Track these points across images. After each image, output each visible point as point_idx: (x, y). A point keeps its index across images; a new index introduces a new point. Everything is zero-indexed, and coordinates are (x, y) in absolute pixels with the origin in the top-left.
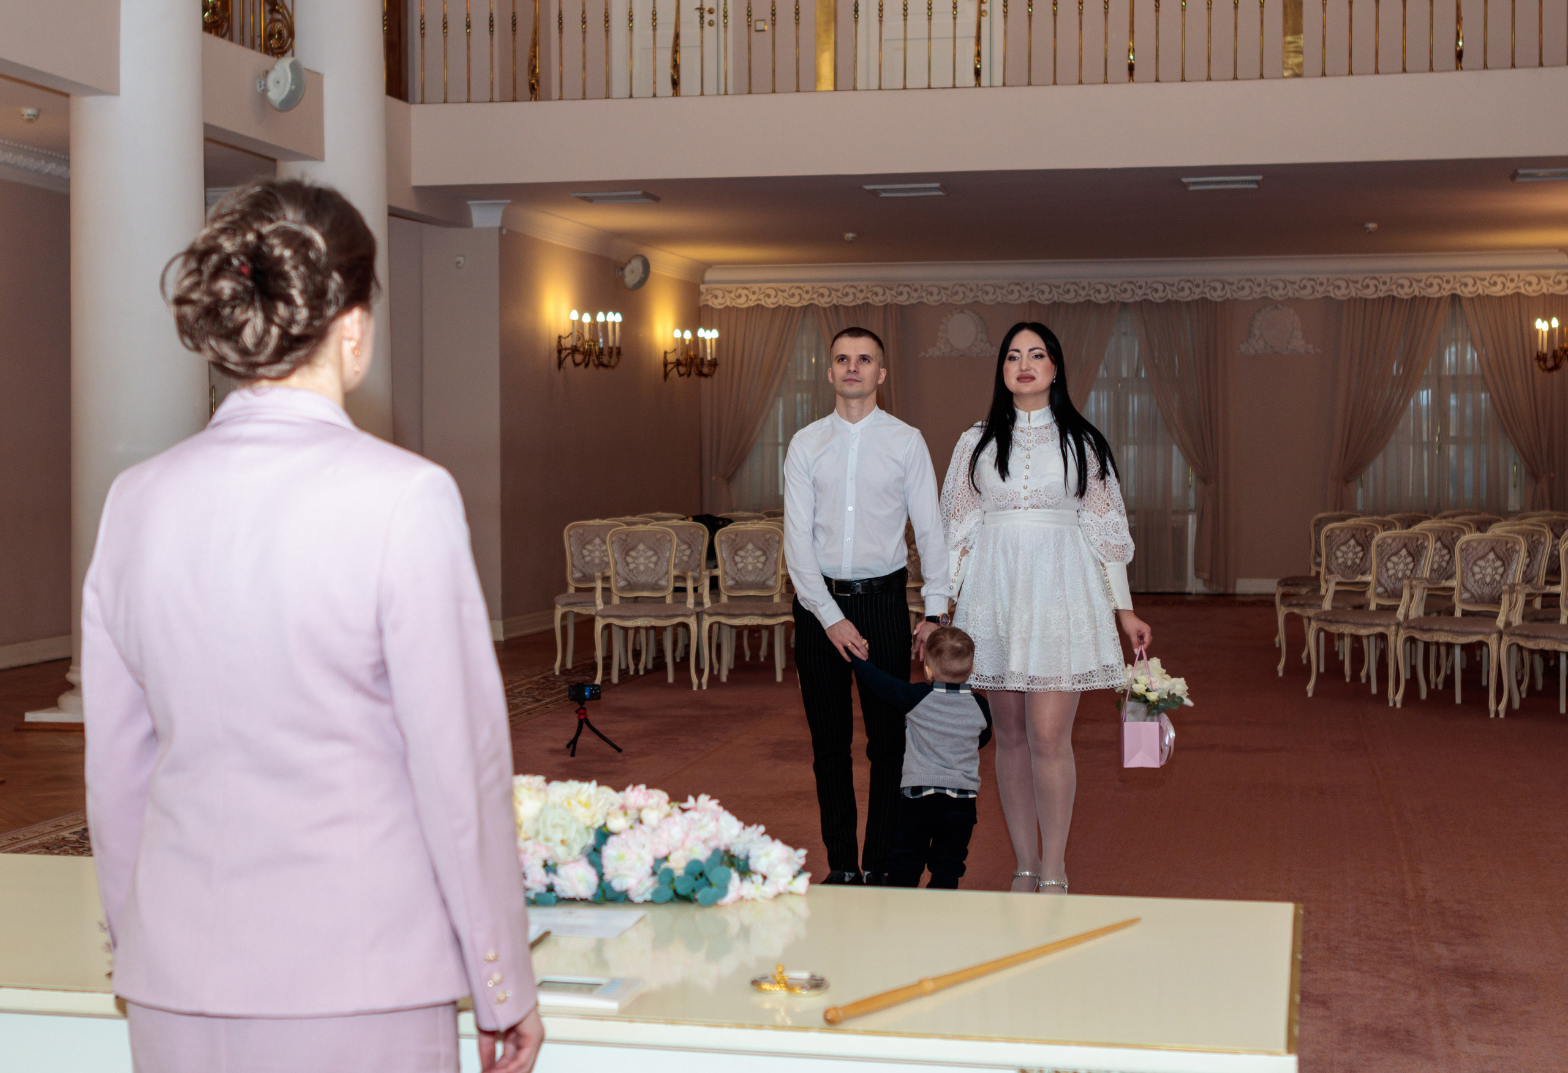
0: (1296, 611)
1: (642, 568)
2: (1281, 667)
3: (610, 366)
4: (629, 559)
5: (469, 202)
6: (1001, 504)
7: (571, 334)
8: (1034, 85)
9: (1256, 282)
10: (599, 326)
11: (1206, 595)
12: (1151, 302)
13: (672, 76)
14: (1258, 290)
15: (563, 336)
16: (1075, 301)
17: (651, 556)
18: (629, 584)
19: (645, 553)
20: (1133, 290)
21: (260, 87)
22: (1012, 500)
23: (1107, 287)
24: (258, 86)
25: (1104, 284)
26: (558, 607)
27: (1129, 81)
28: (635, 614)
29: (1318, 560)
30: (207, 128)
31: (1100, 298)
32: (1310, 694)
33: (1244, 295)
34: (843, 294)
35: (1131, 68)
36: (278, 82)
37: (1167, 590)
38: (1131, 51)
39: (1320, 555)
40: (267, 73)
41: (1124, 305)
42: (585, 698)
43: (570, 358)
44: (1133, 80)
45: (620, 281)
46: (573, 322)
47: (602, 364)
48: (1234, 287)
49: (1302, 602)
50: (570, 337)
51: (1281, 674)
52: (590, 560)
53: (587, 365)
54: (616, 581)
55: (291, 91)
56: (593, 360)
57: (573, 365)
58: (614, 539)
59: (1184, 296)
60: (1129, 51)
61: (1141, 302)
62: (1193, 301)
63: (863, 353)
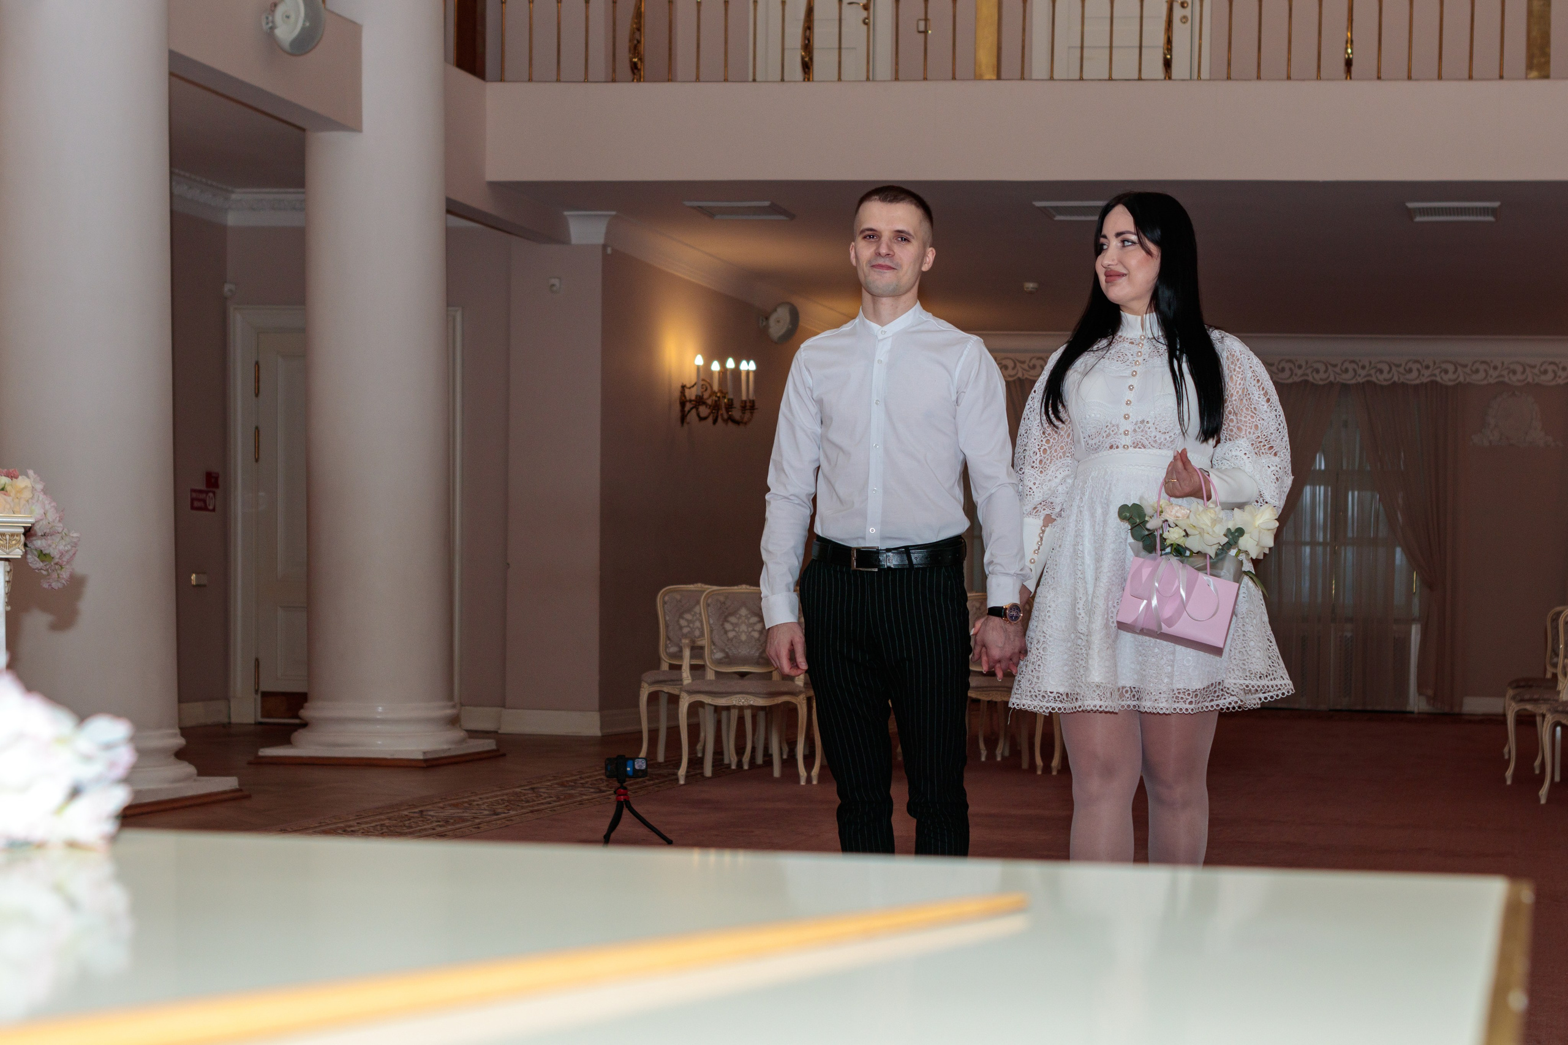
0: (1529, 707)
1: (744, 637)
2: (1509, 773)
3: (742, 422)
4: (728, 626)
5: (566, 213)
6: (1093, 442)
7: (695, 384)
8: (1233, 80)
9: (1492, 365)
10: (728, 373)
11: (1428, 714)
12: (1375, 384)
13: (803, 58)
14: (1495, 374)
15: (688, 385)
16: (1290, 381)
17: (755, 624)
18: (727, 656)
19: (748, 619)
20: (1355, 370)
21: (267, 23)
22: (1108, 436)
23: (1327, 367)
24: (264, 23)
25: (1323, 362)
26: (645, 685)
27: (1346, 78)
28: (730, 690)
29: (1555, 660)
30: (174, 57)
31: (1319, 378)
32: (1543, 801)
33: (1478, 378)
34: (1029, 366)
35: (1349, 63)
36: (288, 17)
37: (1386, 708)
38: (1349, 42)
39: (1557, 655)
40: (275, 5)
41: (1345, 387)
42: (626, 775)
43: (694, 412)
44: (1351, 78)
45: (764, 332)
46: (698, 368)
47: (731, 419)
48: (1468, 370)
49: (1536, 697)
50: (695, 387)
51: (1509, 782)
52: (689, 632)
53: (715, 421)
54: (712, 653)
55: (303, 29)
56: (722, 415)
57: (697, 419)
58: (709, 601)
59: (1413, 378)
60: (1347, 42)
61: (1363, 383)
62: (1422, 384)
63: (900, 227)
